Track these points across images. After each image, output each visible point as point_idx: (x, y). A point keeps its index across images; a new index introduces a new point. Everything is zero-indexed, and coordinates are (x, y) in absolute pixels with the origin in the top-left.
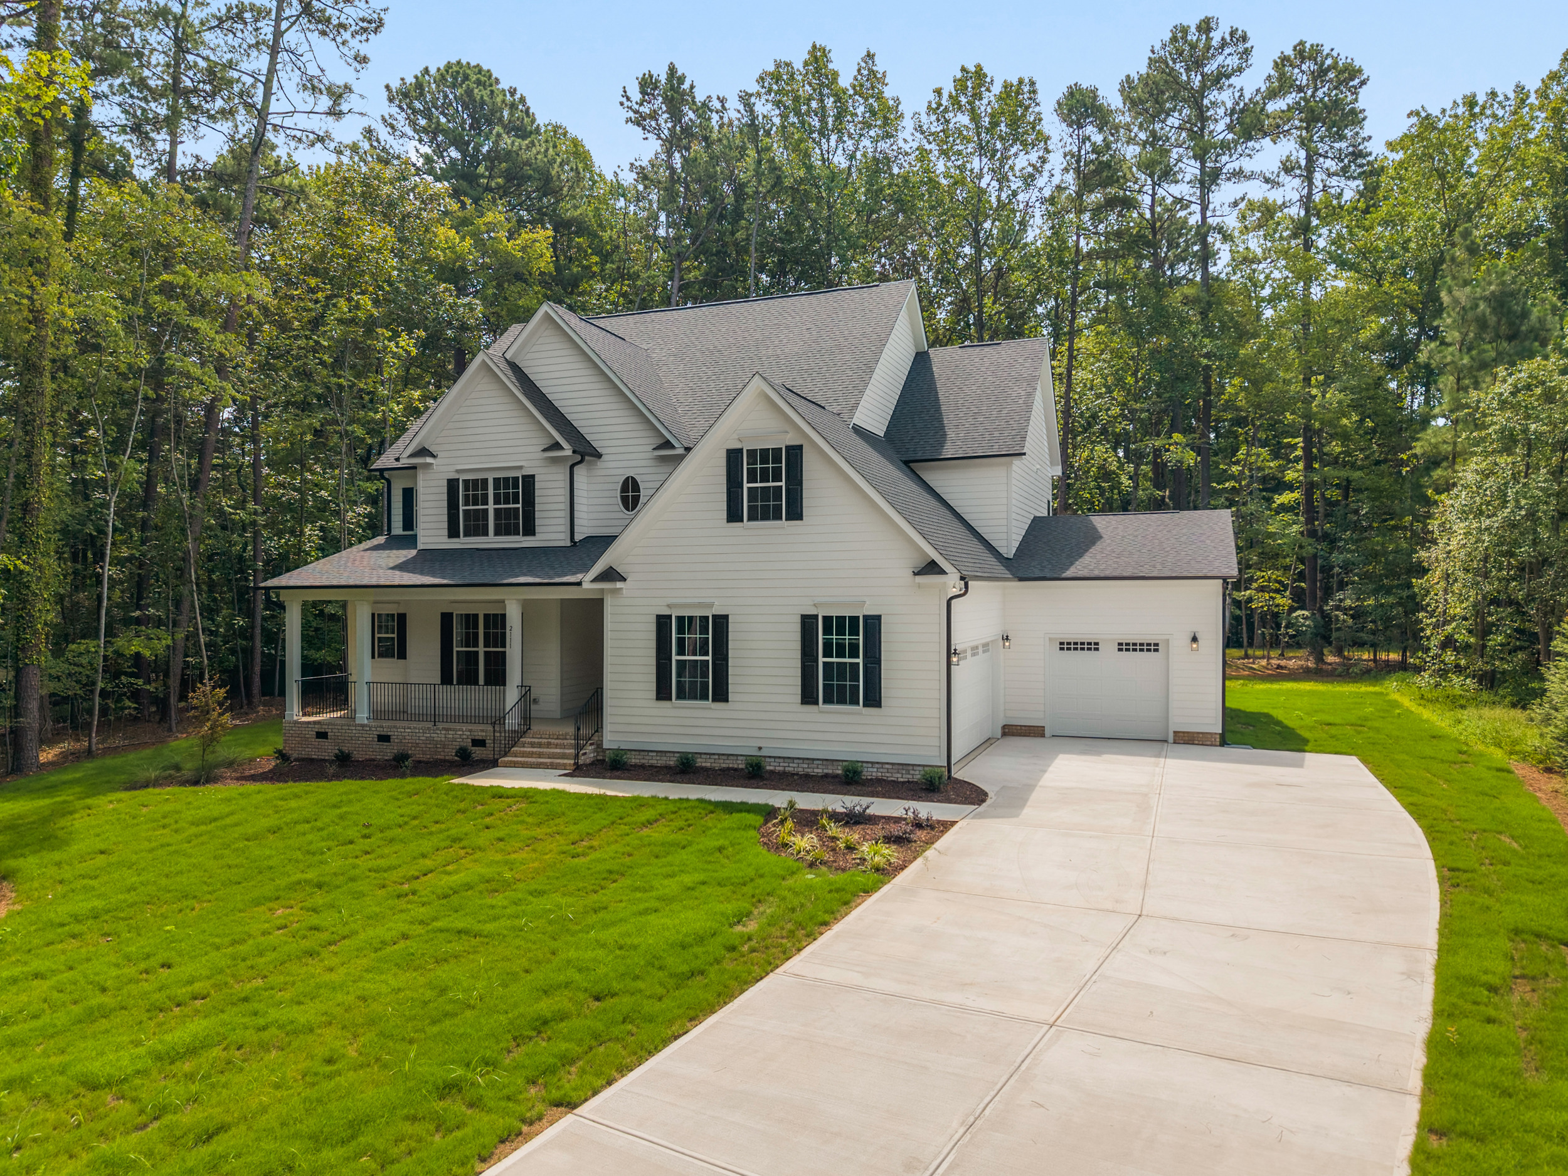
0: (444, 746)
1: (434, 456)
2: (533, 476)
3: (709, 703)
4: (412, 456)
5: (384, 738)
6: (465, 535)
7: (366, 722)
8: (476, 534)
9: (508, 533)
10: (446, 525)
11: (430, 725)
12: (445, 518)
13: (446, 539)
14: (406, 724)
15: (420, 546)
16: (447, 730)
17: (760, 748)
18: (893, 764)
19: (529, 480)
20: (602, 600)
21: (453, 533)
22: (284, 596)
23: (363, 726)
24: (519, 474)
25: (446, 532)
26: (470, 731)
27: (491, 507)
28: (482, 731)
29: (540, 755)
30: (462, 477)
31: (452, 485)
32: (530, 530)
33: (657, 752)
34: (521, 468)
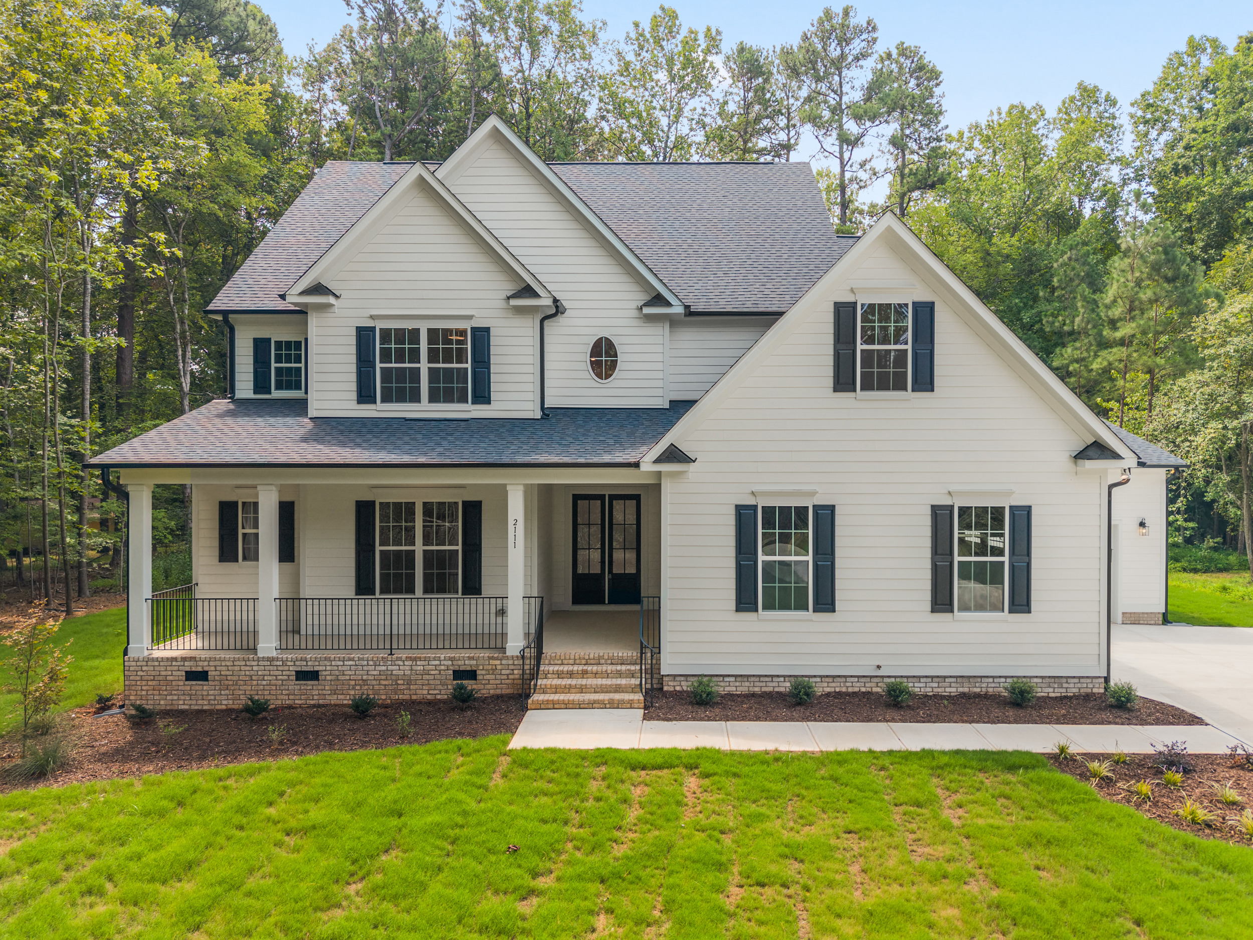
0: (409, 682)
1: (337, 297)
2: (487, 330)
3: (809, 614)
4: (303, 293)
5: (307, 675)
6: (384, 400)
7: (274, 654)
8: (401, 399)
9: (449, 399)
10: (354, 387)
11: (383, 654)
12: (354, 377)
13: (353, 404)
14: (341, 654)
15: (312, 413)
16: (415, 659)
17: (879, 667)
18: (1042, 677)
19: (482, 336)
20: (660, 485)
21: (365, 395)
22: (126, 478)
23: (271, 660)
24: (466, 325)
25: (354, 396)
26: (452, 659)
27: (424, 366)
28: (470, 658)
29: (582, 689)
30: (380, 325)
31: (364, 336)
32: (482, 396)
33: (736, 676)
34: (470, 317)
